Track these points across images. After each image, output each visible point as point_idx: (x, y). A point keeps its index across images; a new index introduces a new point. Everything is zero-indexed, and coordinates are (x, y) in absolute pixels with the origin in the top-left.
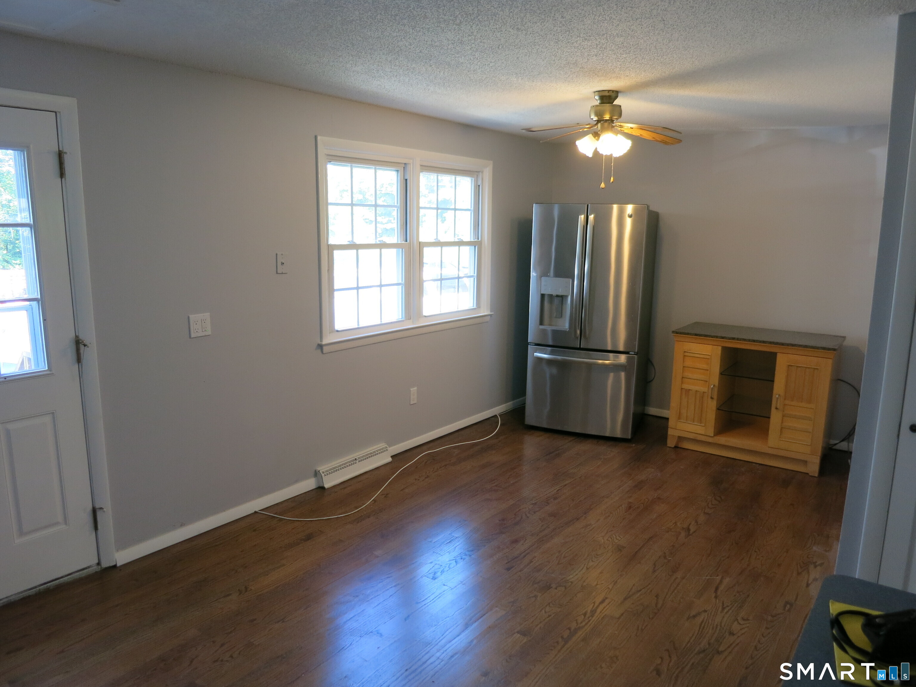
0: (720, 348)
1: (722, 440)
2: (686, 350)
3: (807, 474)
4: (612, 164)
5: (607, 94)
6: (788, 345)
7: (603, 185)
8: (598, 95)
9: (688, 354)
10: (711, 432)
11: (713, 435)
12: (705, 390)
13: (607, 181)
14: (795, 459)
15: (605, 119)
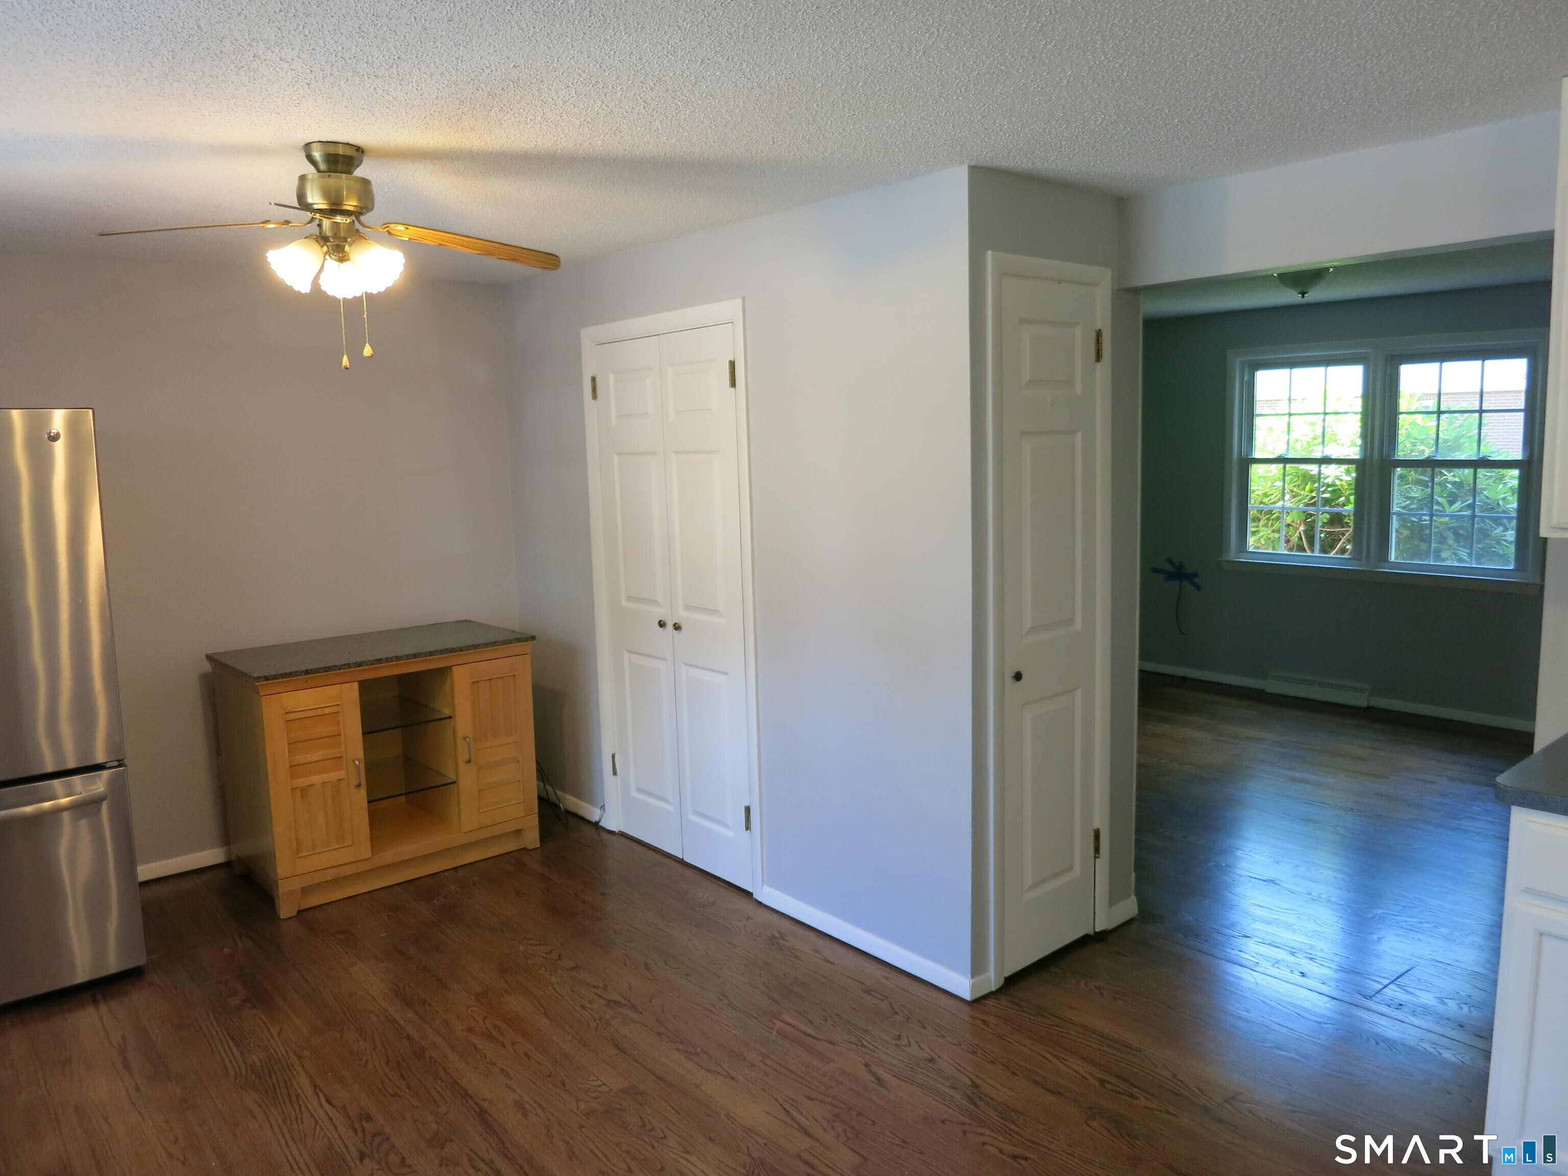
0: (356, 686)
1: (389, 855)
2: (289, 709)
3: (524, 849)
4: (365, 316)
5: (341, 151)
6: (468, 648)
7: (345, 361)
8: (320, 151)
9: (293, 715)
10: (365, 851)
11: (370, 856)
12: (341, 774)
13: (356, 355)
14: (501, 834)
15: (345, 208)
